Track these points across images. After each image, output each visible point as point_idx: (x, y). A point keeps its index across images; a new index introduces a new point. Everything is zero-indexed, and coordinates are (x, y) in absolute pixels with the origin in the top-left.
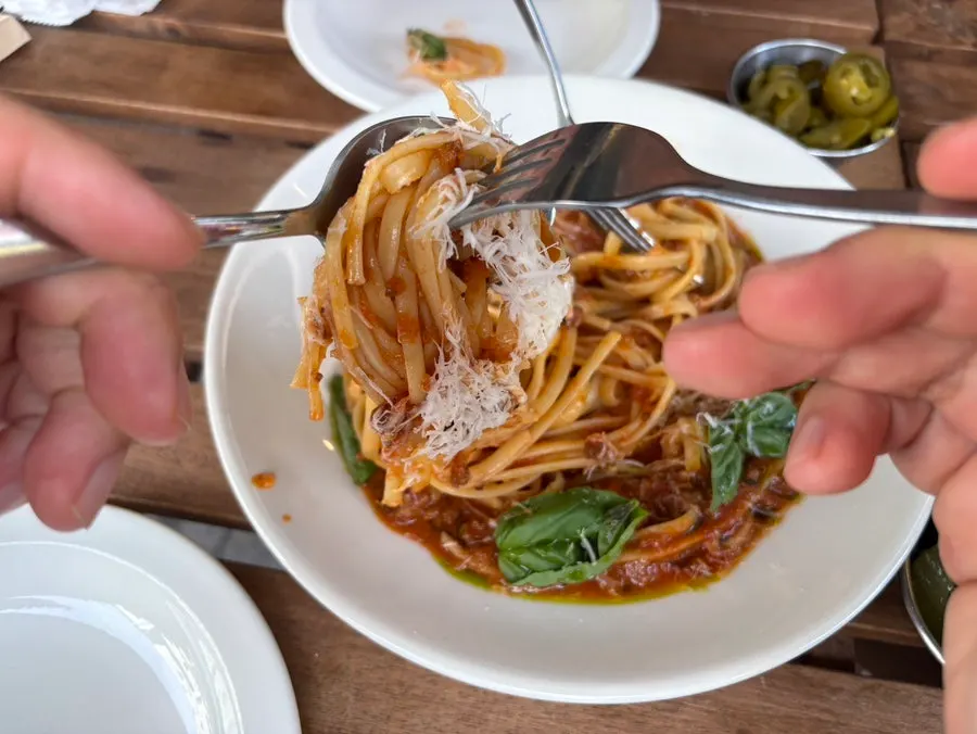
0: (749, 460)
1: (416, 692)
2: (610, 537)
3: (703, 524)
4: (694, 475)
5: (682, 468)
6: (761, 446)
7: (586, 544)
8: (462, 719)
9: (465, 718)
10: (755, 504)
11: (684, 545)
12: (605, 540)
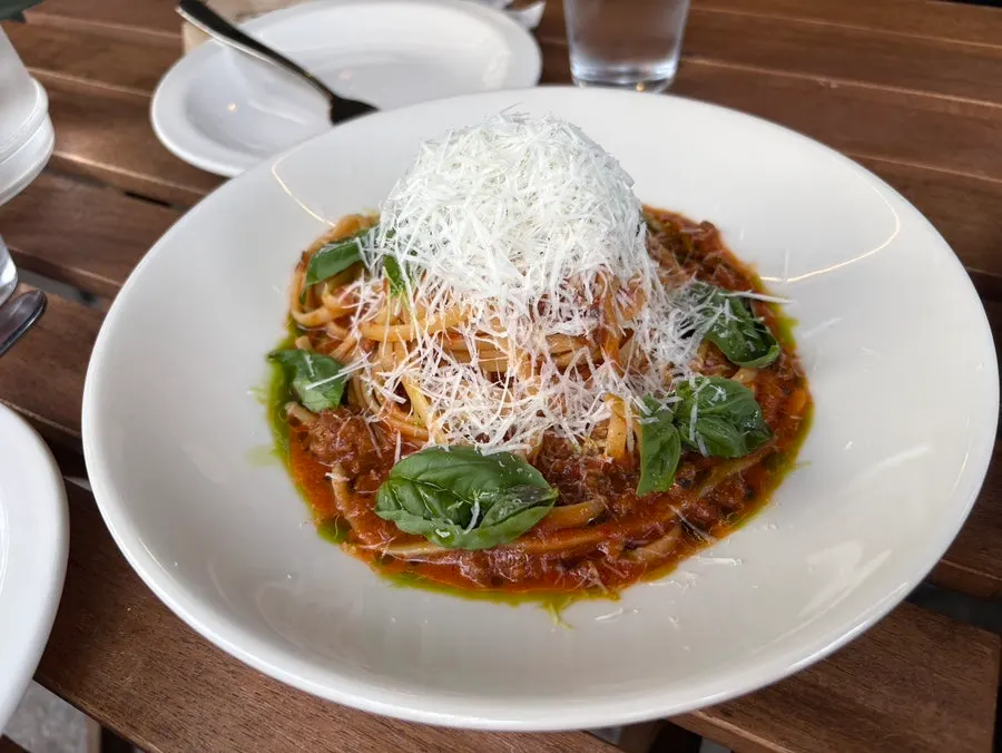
0: (691, 455)
1: (210, 678)
2: (503, 513)
3: (603, 519)
4: (609, 460)
5: (602, 450)
6: (710, 441)
7: (476, 511)
8: (246, 726)
9: (247, 725)
10: (685, 512)
11: (576, 540)
12: (496, 514)
